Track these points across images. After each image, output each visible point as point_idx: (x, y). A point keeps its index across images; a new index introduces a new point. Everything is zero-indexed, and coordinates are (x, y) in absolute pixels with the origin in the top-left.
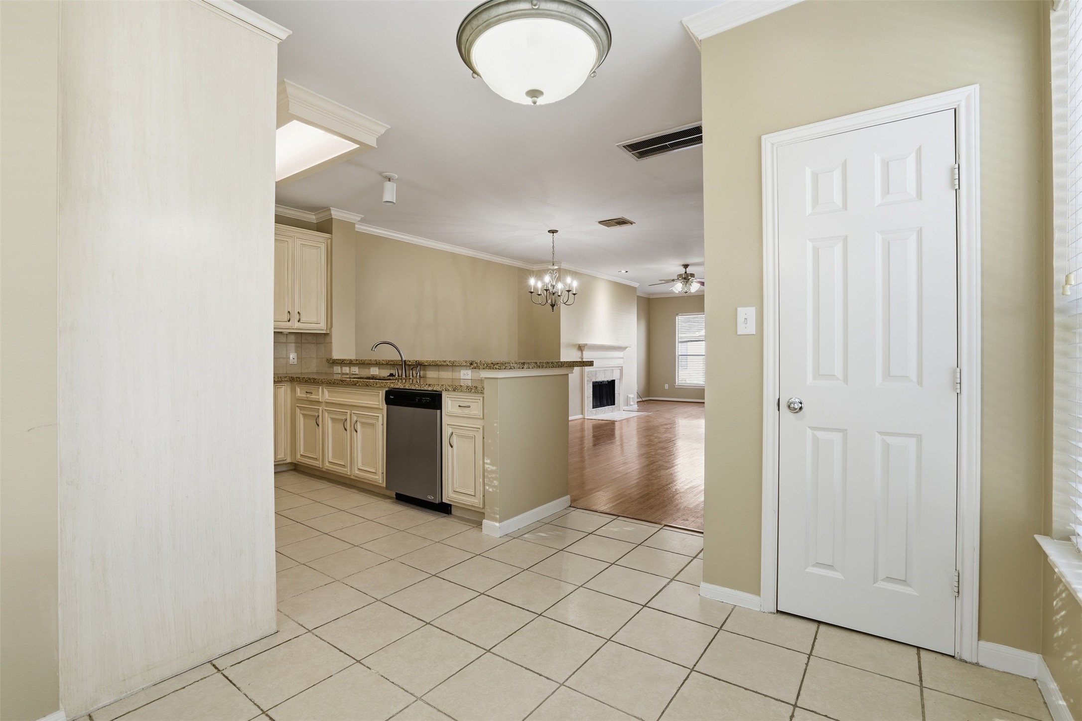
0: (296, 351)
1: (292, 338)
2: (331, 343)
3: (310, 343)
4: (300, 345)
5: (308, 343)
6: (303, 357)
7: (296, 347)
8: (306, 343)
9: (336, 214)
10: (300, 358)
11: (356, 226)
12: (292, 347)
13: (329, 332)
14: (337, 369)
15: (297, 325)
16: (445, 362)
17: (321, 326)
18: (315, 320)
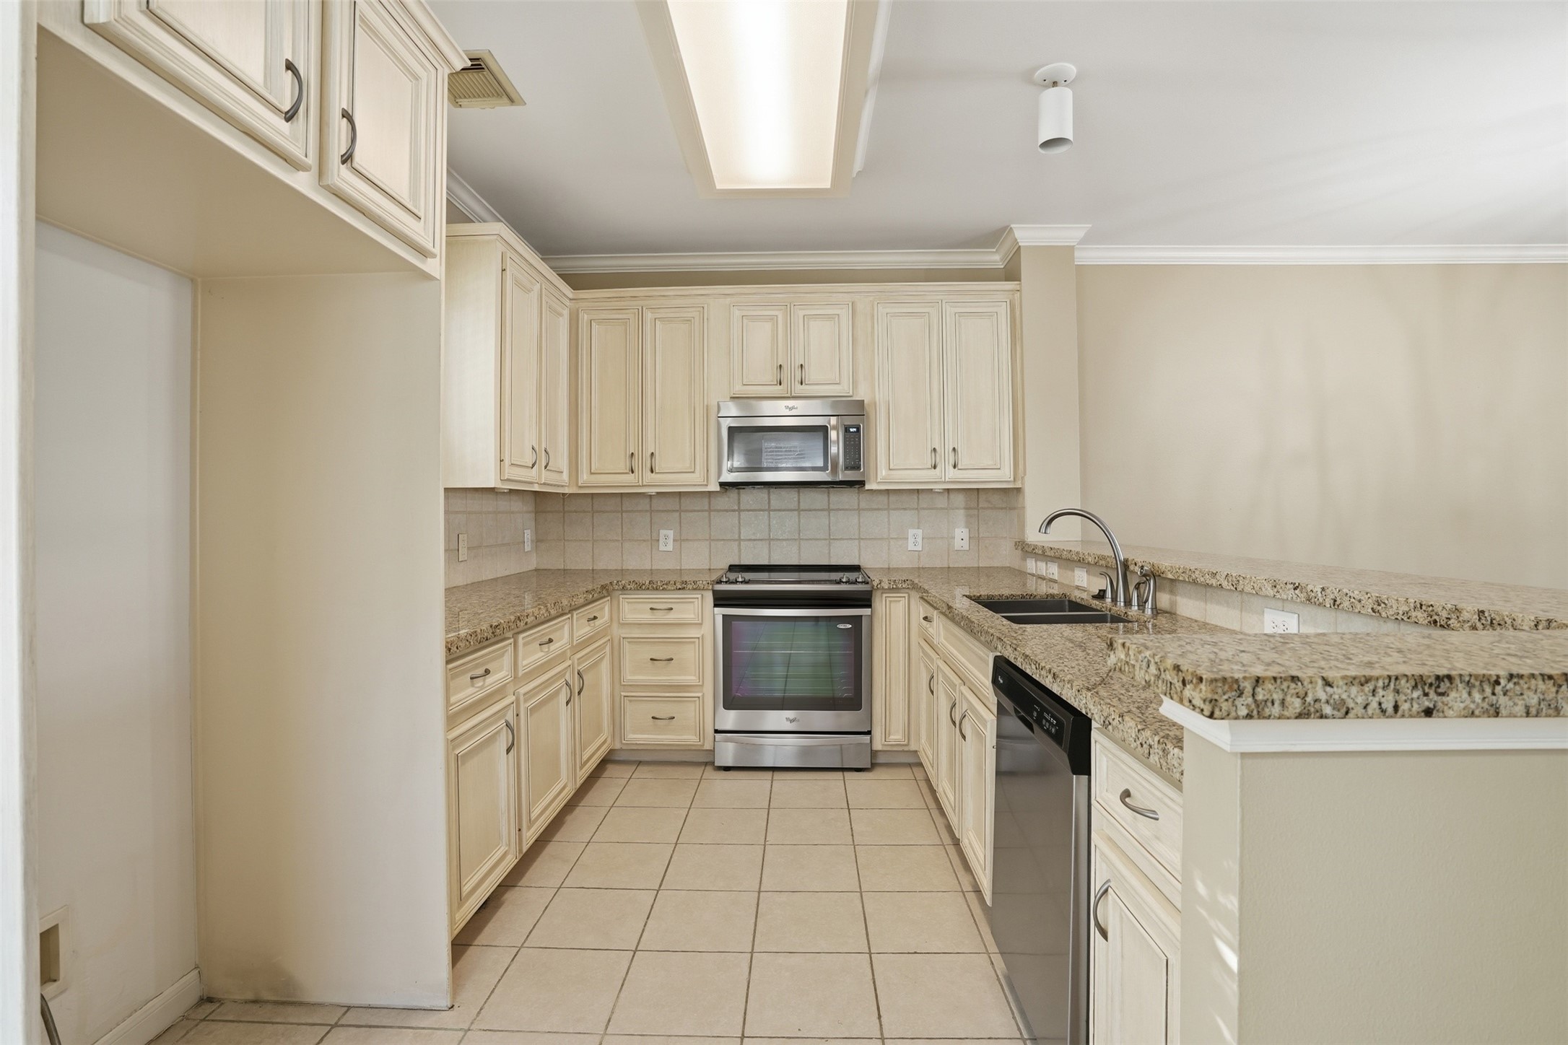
0: (968, 525)
1: (959, 500)
2: (1024, 507)
3: (996, 508)
4: (975, 512)
5: (992, 508)
6: (981, 535)
7: (968, 516)
8: (988, 508)
9: (1026, 235)
10: (975, 539)
11: (1077, 254)
12: (960, 515)
13: (1020, 486)
14: (1032, 566)
15: (952, 474)
16: (1214, 575)
17: (1002, 476)
18: (987, 462)
